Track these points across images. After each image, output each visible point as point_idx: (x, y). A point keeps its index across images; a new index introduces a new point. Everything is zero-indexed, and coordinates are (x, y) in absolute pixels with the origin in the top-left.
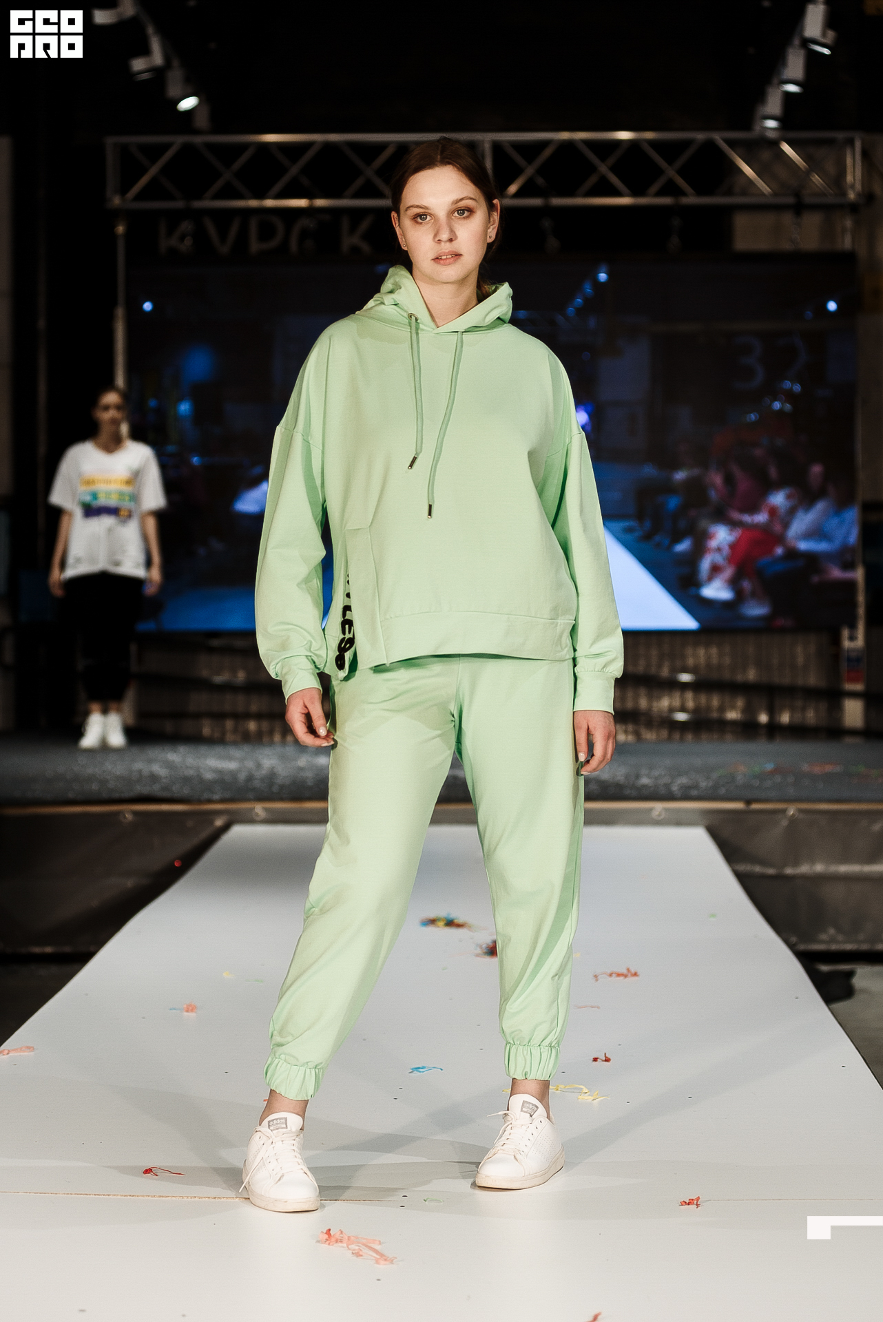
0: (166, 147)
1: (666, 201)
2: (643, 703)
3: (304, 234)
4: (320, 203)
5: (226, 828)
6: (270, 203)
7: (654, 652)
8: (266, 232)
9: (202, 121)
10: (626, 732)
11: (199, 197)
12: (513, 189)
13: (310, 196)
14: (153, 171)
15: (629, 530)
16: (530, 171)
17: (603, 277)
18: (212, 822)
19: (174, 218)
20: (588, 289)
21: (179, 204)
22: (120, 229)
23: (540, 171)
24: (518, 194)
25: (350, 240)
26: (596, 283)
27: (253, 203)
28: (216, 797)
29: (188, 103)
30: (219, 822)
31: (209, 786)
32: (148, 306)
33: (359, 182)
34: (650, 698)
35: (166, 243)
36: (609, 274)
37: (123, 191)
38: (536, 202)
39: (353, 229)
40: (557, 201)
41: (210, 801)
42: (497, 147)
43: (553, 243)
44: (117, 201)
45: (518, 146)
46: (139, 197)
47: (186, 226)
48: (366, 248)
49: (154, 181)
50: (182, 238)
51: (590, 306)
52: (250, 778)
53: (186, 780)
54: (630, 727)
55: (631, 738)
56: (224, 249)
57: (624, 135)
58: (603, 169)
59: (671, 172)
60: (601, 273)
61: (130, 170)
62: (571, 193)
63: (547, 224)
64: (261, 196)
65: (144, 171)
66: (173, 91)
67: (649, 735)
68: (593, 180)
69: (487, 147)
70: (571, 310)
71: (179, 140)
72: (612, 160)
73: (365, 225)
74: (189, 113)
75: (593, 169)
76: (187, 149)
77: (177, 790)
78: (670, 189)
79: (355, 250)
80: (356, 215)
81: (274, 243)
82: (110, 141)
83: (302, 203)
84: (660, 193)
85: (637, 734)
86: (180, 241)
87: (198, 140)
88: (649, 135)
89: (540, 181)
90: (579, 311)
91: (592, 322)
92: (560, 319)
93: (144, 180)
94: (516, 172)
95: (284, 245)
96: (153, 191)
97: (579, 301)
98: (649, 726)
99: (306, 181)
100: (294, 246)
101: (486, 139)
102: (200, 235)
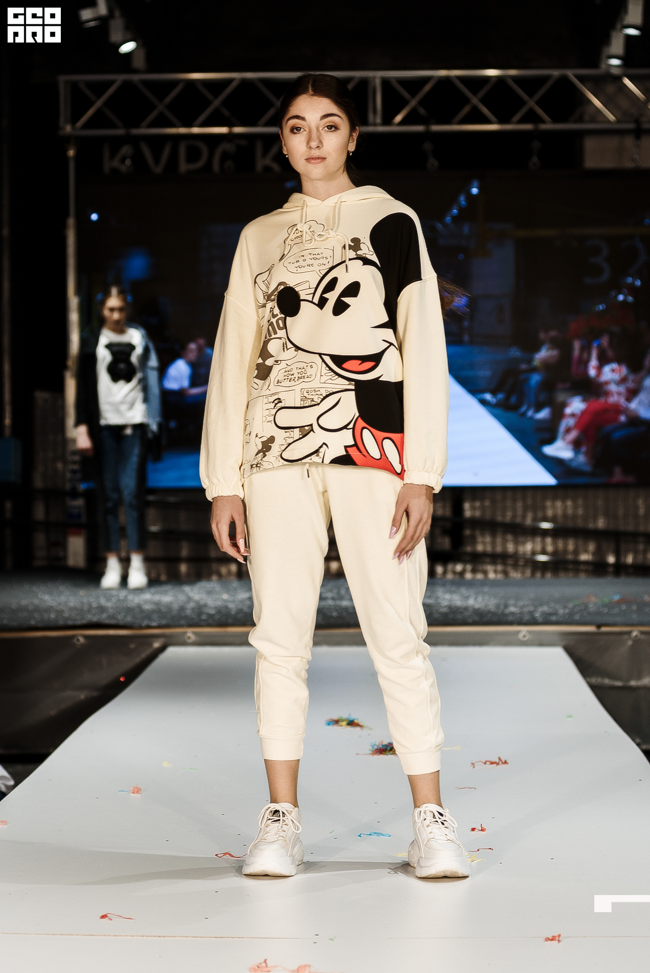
0: (110, 83)
1: (528, 127)
2: (510, 548)
3: (225, 156)
4: (238, 130)
5: (162, 649)
6: (196, 130)
7: (519, 505)
8: (194, 154)
9: (139, 62)
10: (495, 572)
11: (137, 126)
12: (399, 118)
13: (230, 125)
14: (99, 104)
16: (413, 103)
17: (475, 191)
18: (150, 645)
19: (116, 143)
20: (462, 200)
21: (121, 132)
22: (71, 153)
23: (421, 103)
24: (402, 123)
25: (264, 161)
26: (469, 195)
27: (183, 130)
28: (154, 624)
29: (128, 47)
30: (156, 645)
31: (148, 615)
32: (94, 217)
33: (271, 113)
34: (516, 543)
35: (109, 164)
36: (480, 188)
37: (74, 121)
38: (420, 128)
39: (266, 151)
40: (435, 128)
41: (149, 627)
42: (386, 83)
43: (433, 163)
44: (68, 129)
45: (403, 82)
46: (87, 126)
47: (126, 150)
49: (99, 112)
50: (123, 161)
51: (465, 215)
52: (182, 609)
53: (129, 610)
54: (500, 568)
55: (500, 576)
56: (158, 170)
57: (492, 72)
58: (475, 101)
59: (531, 103)
60: (473, 187)
61: (79, 104)
62: (448, 122)
63: (428, 146)
64: (189, 125)
65: (91, 104)
66: (114, 37)
67: (515, 575)
68: (466, 110)
69: (378, 82)
70: (448, 219)
71: (120, 78)
72: (482, 93)
73: (275, 149)
74: (129, 55)
75: (467, 101)
76: (127, 85)
77: (121, 618)
78: (531, 117)
79: (267, 169)
80: (269, 140)
81: (200, 164)
82: (62, 79)
83: (224, 130)
84: (522, 121)
85: (505, 573)
86: (121, 162)
87: (136, 78)
88: (513, 72)
89: (422, 111)
90: (454, 218)
91: (466, 229)
92: (439, 226)
93: (91, 112)
94: (403, 104)
95: (208, 166)
96: (97, 121)
97: (455, 211)
98: (515, 566)
99: (226, 112)
100: (216, 167)
101: (377, 76)
102: (137, 157)
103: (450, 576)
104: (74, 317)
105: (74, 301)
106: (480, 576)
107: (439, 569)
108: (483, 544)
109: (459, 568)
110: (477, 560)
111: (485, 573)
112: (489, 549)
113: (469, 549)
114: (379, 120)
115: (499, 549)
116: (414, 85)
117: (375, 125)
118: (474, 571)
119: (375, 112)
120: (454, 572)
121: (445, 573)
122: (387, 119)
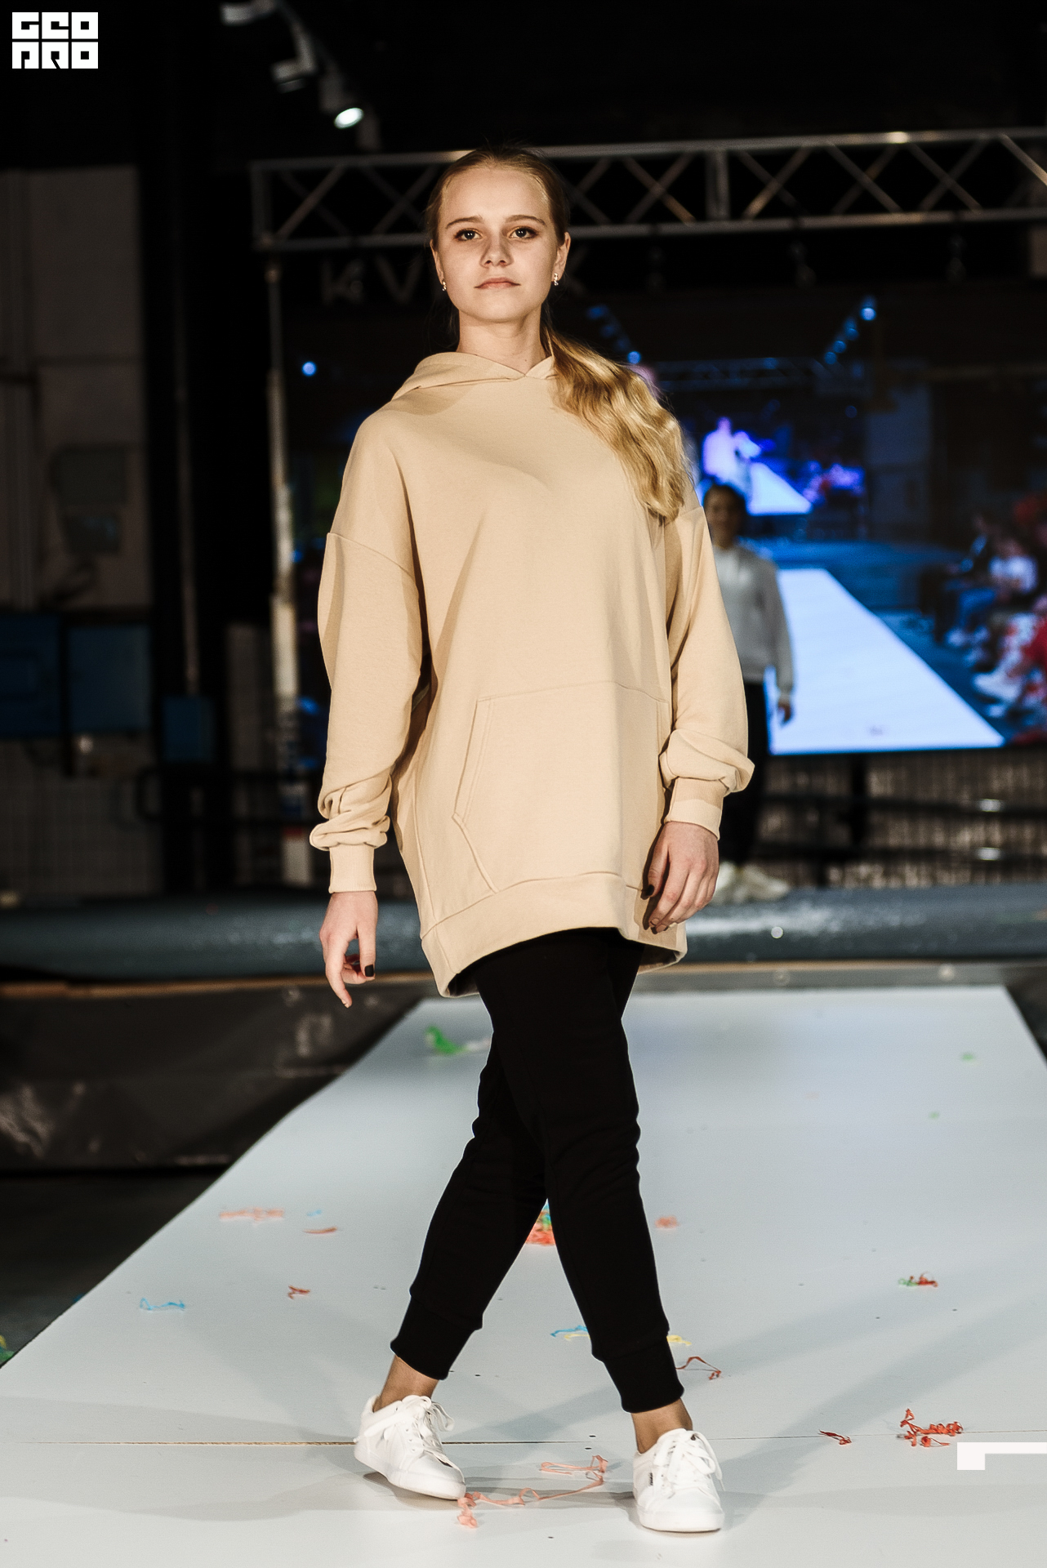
0: (321, 174)
1: (943, 217)
2: (939, 839)
7: (950, 777)
9: (369, 139)
10: (918, 875)
11: (368, 230)
12: (755, 207)
14: (311, 202)
15: (911, 625)
16: (774, 186)
17: (869, 313)
19: (340, 259)
20: (851, 329)
21: (342, 242)
22: (273, 275)
23: (789, 186)
24: (764, 214)
26: (862, 323)
29: (349, 117)
32: (309, 368)
34: (950, 831)
35: (331, 290)
36: (878, 310)
37: (275, 225)
38: (782, 224)
40: (810, 222)
42: (733, 159)
43: (805, 275)
44: (266, 240)
45: (762, 157)
46: (298, 233)
47: (355, 269)
49: (312, 216)
50: (350, 284)
51: (857, 350)
54: (924, 869)
55: (924, 883)
56: (403, 295)
57: (898, 138)
58: (867, 179)
59: (948, 181)
60: (866, 307)
61: (283, 201)
62: (826, 211)
63: (797, 250)
65: (297, 202)
66: (329, 103)
67: (948, 879)
68: (852, 196)
69: (721, 161)
70: (830, 356)
71: (340, 164)
72: (875, 170)
74: (353, 130)
75: (851, 181)
76: (352, 175)
78: (949, 202)
82: (258, 170)
84: (937, 207)
85: (933, 878)
86: (349, 286)
87: (364, 162)
88: (930, 137)
89: (788, 198)
90: (843, 357)
91: (857, 370)
92: (818, 367)
93: (300, 214)
94: (756, 188)
96: (312, 227)
97: (840, 343)
98: (948, 867)
101: (718, 149)
102: (371, 279)
103: (850, 885)
104: (283, 517)
105: (282, 495)
106: (894, 883)
107: (834, 874)
108: (898, 835)
109: (864, 870)
110: (890, 858)
111: (902, 877)
112: (907, 842)
113: (877, 841)
114: (721, 210)
115: (922, 840)
116: (774, 161)
117: (718, 219)
118: (886, 875)
119: (718, 201)
120: (858, 880)
121: (843, 878)
122: (737, 211)
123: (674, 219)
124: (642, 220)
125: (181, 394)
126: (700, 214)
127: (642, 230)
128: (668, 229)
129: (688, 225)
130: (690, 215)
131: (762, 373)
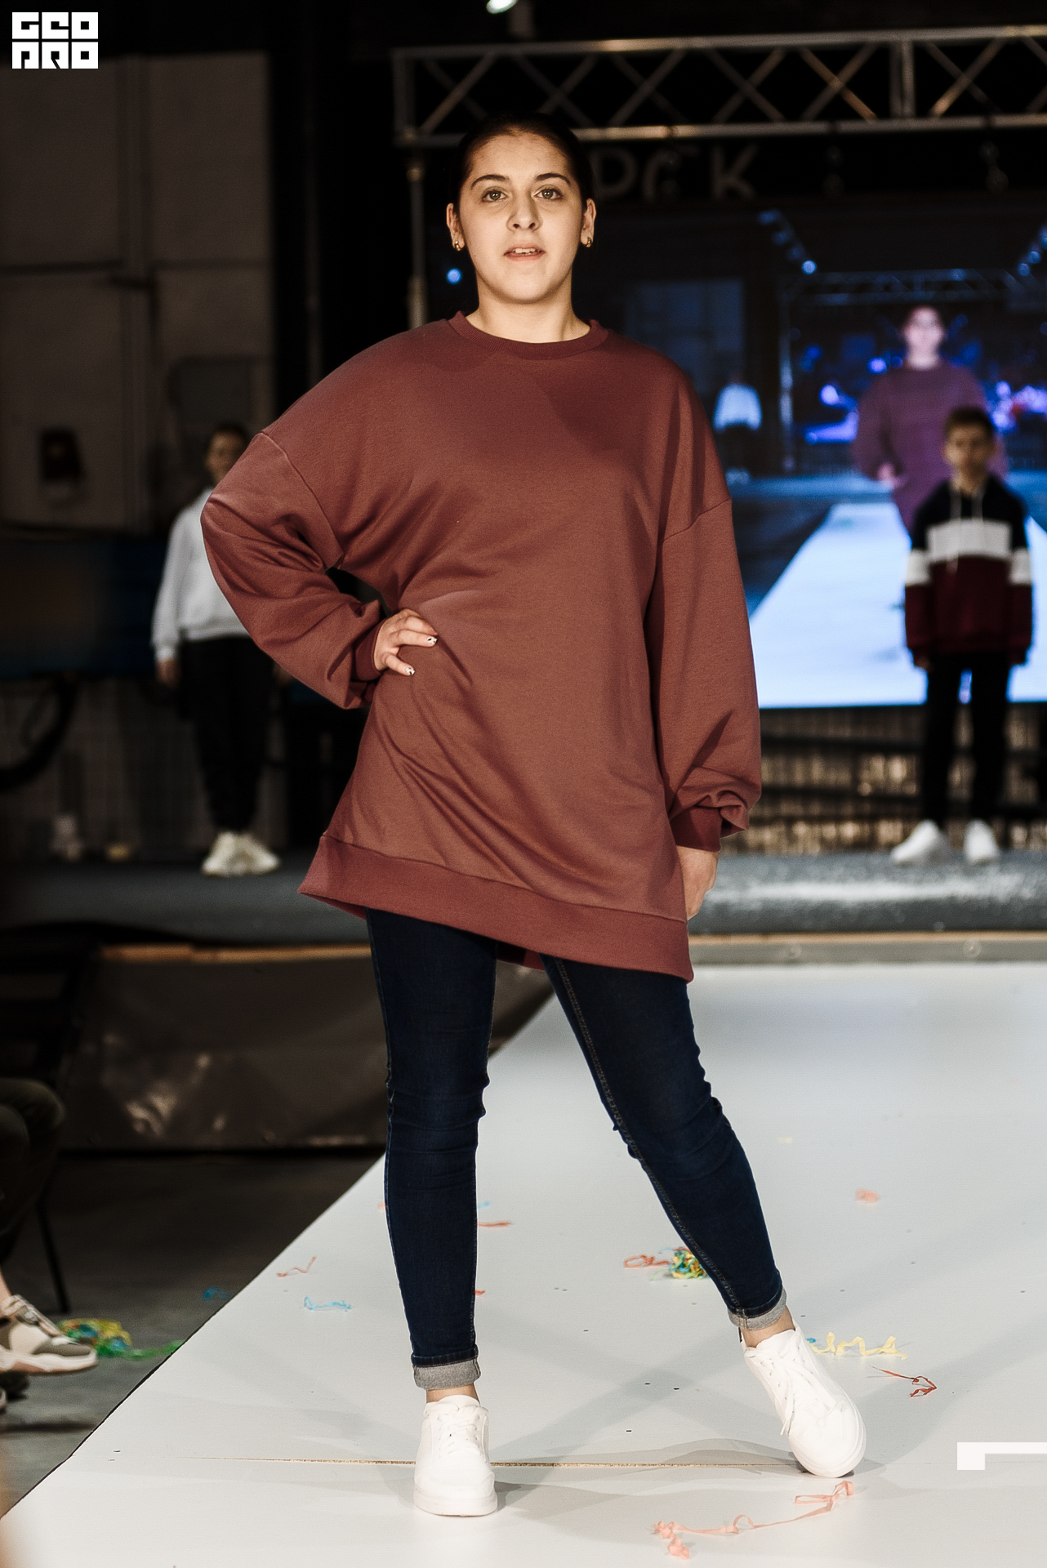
0: (473, 62)
3: (663, 174)
4: (683, 131)
6: (615, 133)
8: (612, 172)
9: (522, 25)
12: (942, 105)
13: (668, 121)
14: (458, 93)
16: (964, 81)
22: (416, 173)
23: (978, 81)
24: (950, 113)
25: (725, 180)
27: (593, 134)
29: (502, 3)
32: (454, 276)
33: (734, 103)
37: (419, 120)
38: (974, 122)
39: (729, 163)
40: (1003, 121)
42: (920, 50)
43: (997, 177)
44: (409, 135)
45: (947, 49)
46: (441, 129)
48: (746, 190)
49: (459, 110)
61: (428, 93)
62: (1021, 110)
63: (989, 151)
64: (603, 123)
65: (445, 94)
69: (906, 53)
70: (1024, 268)
71: (491, 52)
73: (744, 159)
74: (505, 15)
76: (503, 63)
79: (732, 193)
80: (733, 146)
81: (623, 186)
82: (399, 55)
83: (658, 132)
87: (517, 50)
89: (979, 94)
90: (1034, 267)
92: (1010, 279)
93: (445, 107)
94: (946, 83)
95: (636, 192)
96: (458, 121)
99: (662, 102)
100: (649, 190)
101: (903, 39)
103: (1036, 845)
114: (908, 108)
116: (965, 53)
117: (903, 117)
119: (902, 96)
121: (1026, 839)
122: (923, 108)
123: (855, 116)
124: (819, 118)
125: (313, 302)
126: (883, 111)
127: (820, 127)
128: (847, 126)
129: (870, 123)
130: (871, 112)
131: (949, 285)
